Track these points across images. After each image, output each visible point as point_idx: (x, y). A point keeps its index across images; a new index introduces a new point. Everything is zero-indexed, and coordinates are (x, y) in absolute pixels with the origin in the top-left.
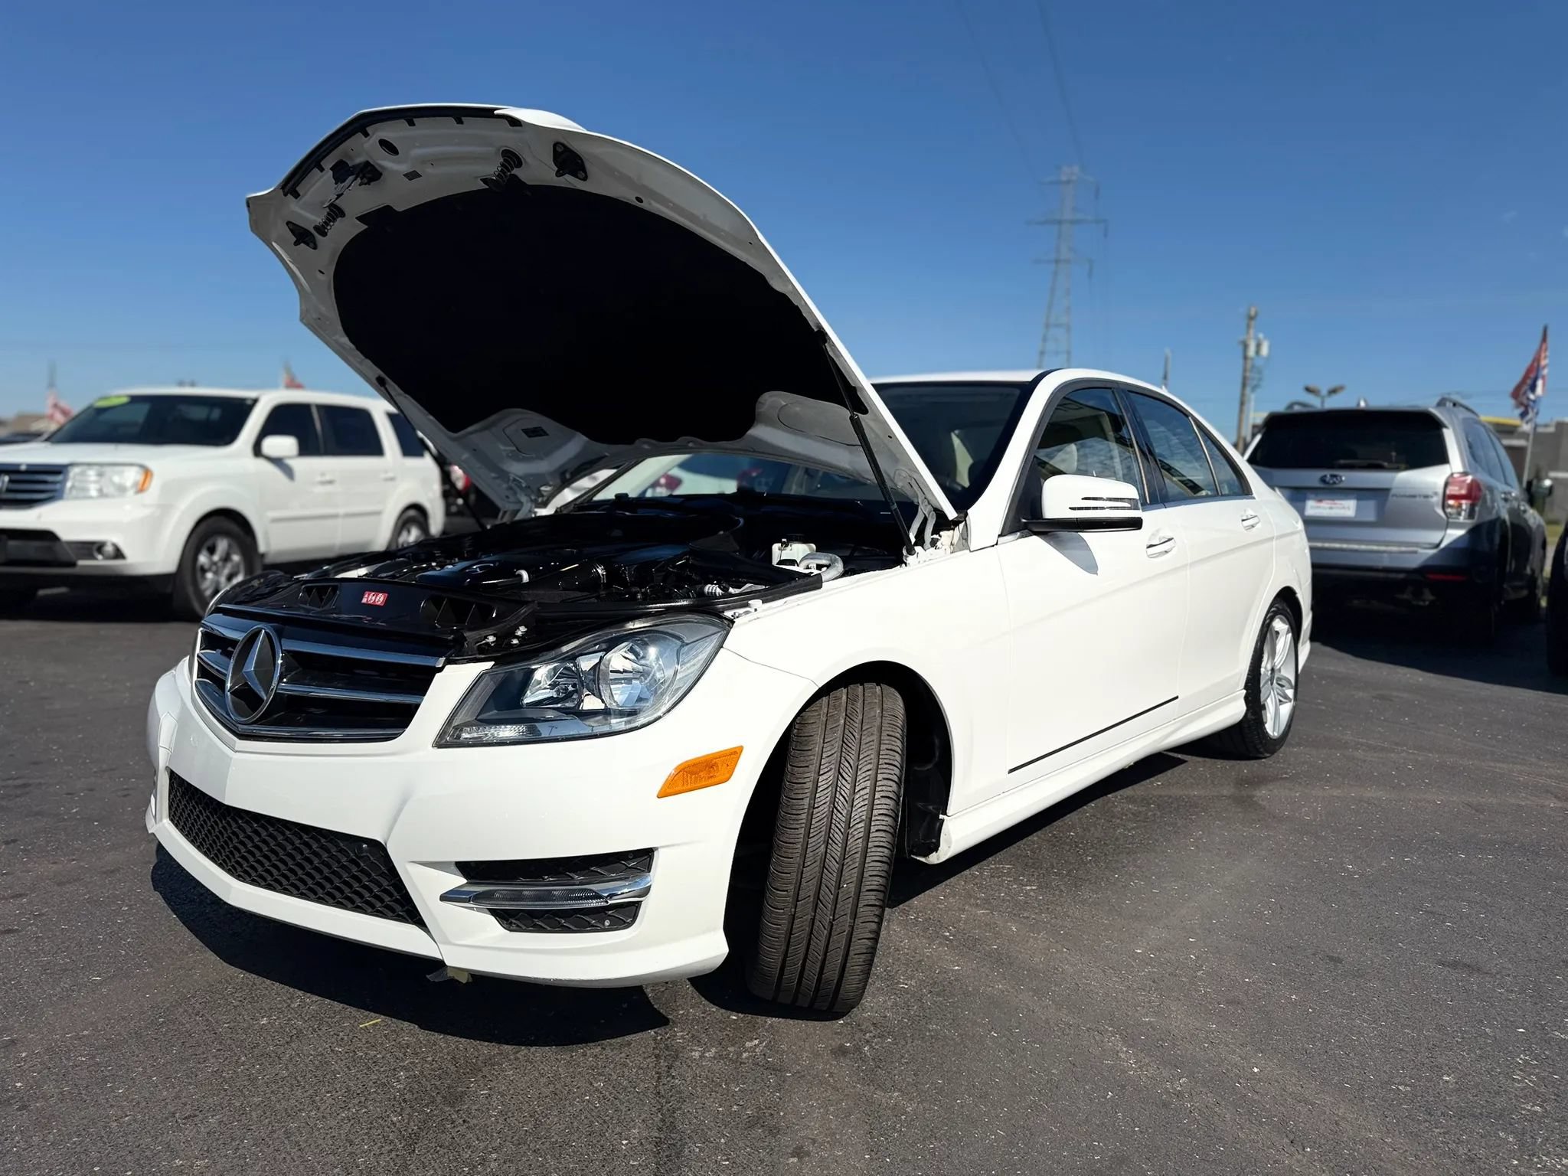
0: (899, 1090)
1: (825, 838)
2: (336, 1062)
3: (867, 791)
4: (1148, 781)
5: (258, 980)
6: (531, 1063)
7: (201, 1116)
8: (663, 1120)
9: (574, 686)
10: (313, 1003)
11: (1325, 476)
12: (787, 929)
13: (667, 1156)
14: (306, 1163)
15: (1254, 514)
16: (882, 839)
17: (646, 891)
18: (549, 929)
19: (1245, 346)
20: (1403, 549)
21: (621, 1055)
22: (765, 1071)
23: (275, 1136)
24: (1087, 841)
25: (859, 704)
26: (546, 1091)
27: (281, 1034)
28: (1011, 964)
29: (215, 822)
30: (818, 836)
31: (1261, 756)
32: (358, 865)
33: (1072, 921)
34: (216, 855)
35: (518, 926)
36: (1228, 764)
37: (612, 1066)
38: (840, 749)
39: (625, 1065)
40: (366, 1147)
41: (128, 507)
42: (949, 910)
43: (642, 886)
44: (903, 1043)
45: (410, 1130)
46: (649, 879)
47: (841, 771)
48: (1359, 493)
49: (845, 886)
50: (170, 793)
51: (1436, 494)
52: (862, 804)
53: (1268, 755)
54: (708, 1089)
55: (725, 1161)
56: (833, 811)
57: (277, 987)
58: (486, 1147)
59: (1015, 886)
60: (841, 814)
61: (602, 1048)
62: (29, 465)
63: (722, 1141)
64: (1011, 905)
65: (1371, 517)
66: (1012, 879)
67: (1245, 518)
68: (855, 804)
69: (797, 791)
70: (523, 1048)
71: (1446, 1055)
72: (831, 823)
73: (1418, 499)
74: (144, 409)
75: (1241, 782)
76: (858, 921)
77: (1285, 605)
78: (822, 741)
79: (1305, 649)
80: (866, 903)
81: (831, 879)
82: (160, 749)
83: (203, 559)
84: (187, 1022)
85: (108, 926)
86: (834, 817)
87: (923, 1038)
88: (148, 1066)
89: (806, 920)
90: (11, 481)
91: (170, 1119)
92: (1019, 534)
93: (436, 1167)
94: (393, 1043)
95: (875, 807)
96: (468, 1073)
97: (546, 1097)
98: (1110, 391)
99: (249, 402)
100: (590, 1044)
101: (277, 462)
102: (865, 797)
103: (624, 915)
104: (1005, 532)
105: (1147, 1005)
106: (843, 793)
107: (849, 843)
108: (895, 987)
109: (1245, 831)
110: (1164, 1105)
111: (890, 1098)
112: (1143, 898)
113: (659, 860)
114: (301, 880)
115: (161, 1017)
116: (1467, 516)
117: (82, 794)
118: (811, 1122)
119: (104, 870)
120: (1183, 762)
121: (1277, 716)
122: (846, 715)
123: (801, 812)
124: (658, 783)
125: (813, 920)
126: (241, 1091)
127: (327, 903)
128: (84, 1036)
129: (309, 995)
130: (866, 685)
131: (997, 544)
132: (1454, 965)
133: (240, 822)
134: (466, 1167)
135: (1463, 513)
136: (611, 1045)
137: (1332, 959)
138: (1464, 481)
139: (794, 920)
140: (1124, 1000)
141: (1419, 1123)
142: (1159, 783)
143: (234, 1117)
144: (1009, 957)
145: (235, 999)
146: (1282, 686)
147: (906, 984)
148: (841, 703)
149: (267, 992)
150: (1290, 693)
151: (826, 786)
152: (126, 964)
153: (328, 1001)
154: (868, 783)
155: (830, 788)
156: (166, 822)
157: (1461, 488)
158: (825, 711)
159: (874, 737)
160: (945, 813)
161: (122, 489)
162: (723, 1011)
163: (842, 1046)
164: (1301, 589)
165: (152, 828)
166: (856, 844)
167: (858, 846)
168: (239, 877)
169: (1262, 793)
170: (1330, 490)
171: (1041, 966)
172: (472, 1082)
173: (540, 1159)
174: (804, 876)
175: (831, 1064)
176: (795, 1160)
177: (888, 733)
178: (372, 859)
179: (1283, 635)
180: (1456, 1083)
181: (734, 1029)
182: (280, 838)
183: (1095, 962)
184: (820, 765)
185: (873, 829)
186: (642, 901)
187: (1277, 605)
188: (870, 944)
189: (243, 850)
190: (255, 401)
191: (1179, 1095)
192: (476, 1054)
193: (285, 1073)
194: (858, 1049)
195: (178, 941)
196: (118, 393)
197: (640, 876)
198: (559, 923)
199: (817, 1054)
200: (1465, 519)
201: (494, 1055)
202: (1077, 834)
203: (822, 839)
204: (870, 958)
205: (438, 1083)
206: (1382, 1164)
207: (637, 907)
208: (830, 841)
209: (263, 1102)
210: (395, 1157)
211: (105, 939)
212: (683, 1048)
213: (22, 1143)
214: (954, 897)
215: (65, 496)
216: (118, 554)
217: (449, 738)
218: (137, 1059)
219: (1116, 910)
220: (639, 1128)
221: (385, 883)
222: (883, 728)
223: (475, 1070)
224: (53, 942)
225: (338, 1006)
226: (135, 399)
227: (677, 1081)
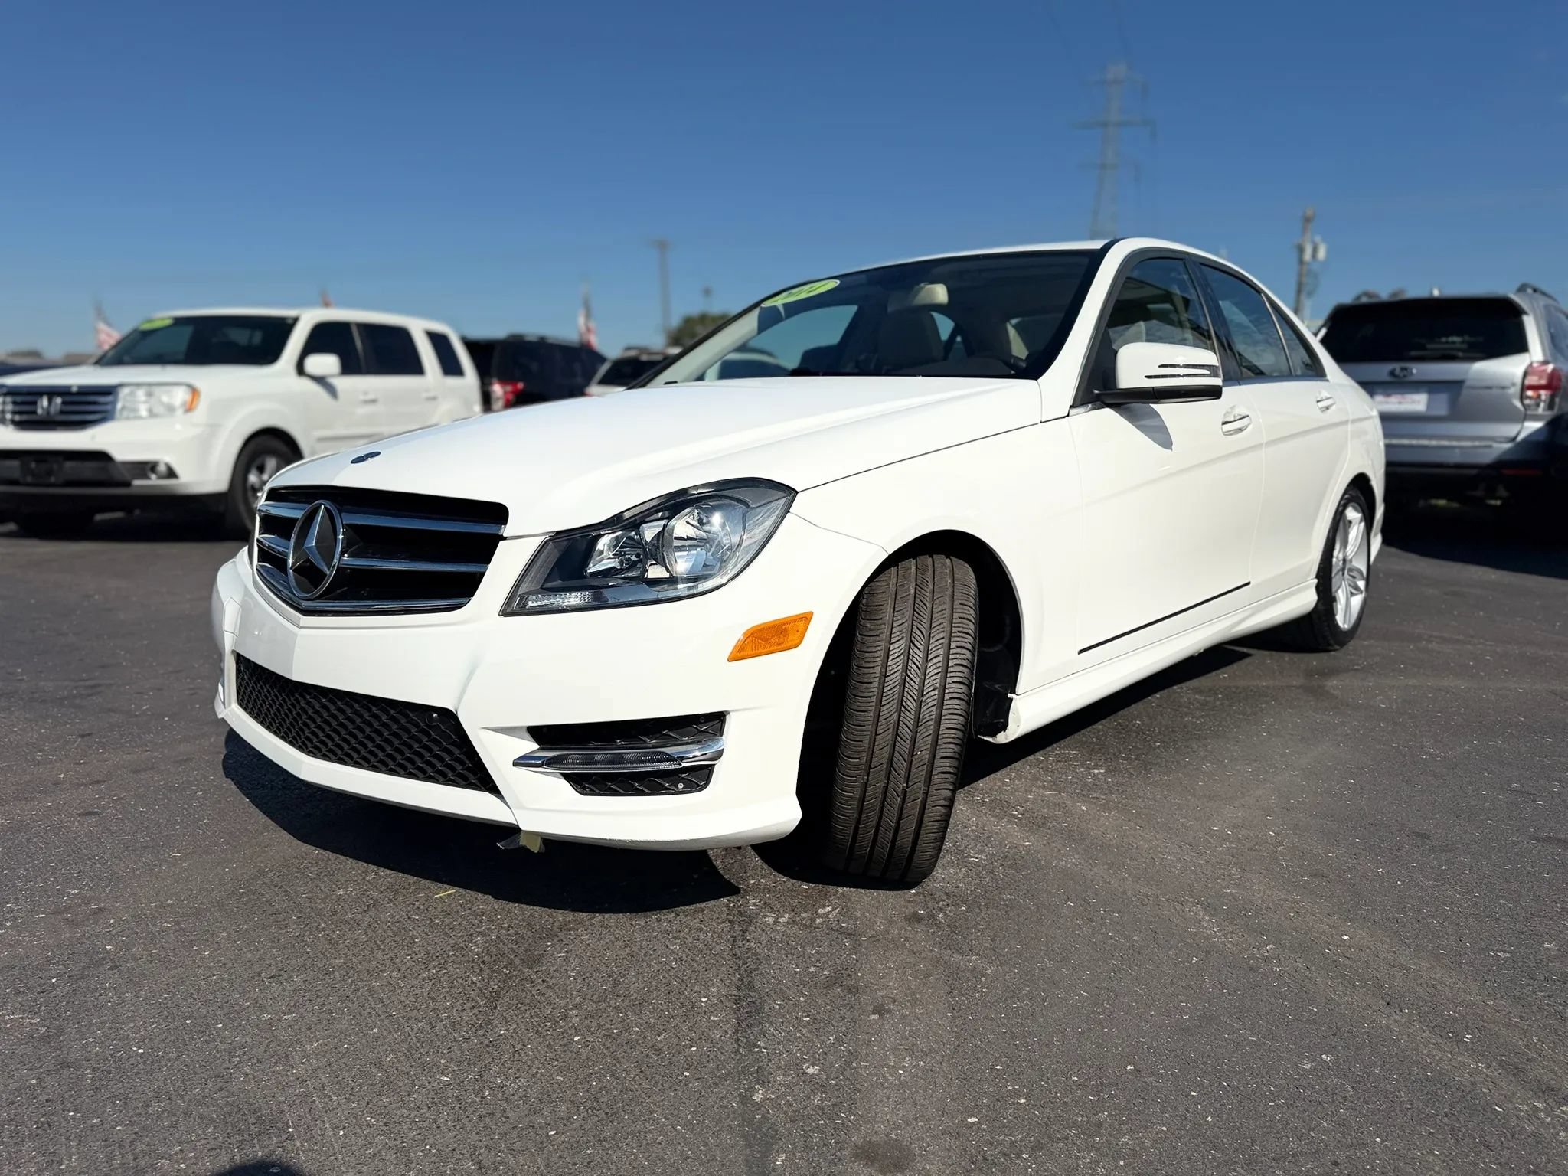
0: (977, 954)
1: (897, 706)
2: (414, 929)
3: (940, 658)
4: (1214, 673)
5: (333, 856)
6: (607, 928)
7: (286, 976)
8: (741, 980)
9: (638, 556)
10: (387, 876)
11: (1394, 370)
12: (860, 798)
13: (747, 1013)
14: (390, 1018)
15: (1329, 396)
16: (956, 707)
17: (719, 755)
18: (623, 792)
19: (1301, 250)
20: (1477, 443)
21: (695, 921)
22: (839, 936)
23: (359, 994)
24: (1154, 728)
25: (930, 574)
26: (623, 953)
27: (358, 904)
28: (1084, 840)
29: (284, 700)
30: (891, 704)
31: (1330, 648)
32: (428, 735)
33: (1143, 801)
34: (285, 733)
35: (591, 790)
36: (1297, 657)
37: (687, 930)
38: (911, 618)
39: (700, 930)
40: (448, 1004)
41: (178, 427)
42: (1015, 791)
43: (716, 749)
44: (978, 911)
45: (490, 989)
46: (721, 743)
47: (913, 639)
48: (1431, 386)
49: (919, 753)
50: (237, 678)
51: (1514, 384)
52: (936, 671)
53: (1338, 647)
54: (783, 952)
55: (806, 1017)
56: (905, 679)
57: (351, 862)
58: (567, 1005)
59: (1082, 770)
60: (914, 682)
61: (676, 914)
62: (80, 387)
63: (802, 999)
64: (1079, 787)
65: (1442, 410)
66: (1079, 763)
67: (1319, 399)
68: (928, 672)
69: (867, 660)
70: (597, 915)
71: (1546, 924)
72: (904, 691)
73: (1494, 391)
74: (188, 331)
75: (1310, 674)
76: (933, 788)
77: (1358, 492)
78: (892, 610)
79: (1377, 542)
80: (940, 770)
81: (904, 747)
82: (226, 633)
83: (253, 478)
84: (267, 893)
85: (185, 808)
86: (907, 685)
87: (997, 906)
88: (232, 932)
89: (879, 787)
90: (63, 403)
91: (256, 979)
92: (1090, 406)
93: (518, 1021)
94: (469, 911)
95: (949, 675)
96: (544, 937)
97: (623, 959)
98: (1180, 262)
99: (290, 322)
100: (664, 911)
101: (320, 380)
102: (938, 665)
103: (698, 778)
104: (1078, 403)
105: (1227, 878)
106: (915, 661)
107: (922, 710)
108: (965, 860)
109: (1318, 718)
110: (1252, 969)
111: (969, 961)
112: (1216, 780)
113: (731, 724)
114: (371, 752)
115: (241, 888)
116: (1547, 408)
117: (151, 693)
118: (890, 982)
119: (177, 759)
120: (1248, 655)
121: (1348, 607)
122: (916, 585)
123: (872, 680)
124: (729, 648)
125: (886, 787)
126: (323, 954)
127: (398, 774)
128: (169, 905)
129: (382, 869)
130: (935, 556)
131: (1068, 415)
132: (1548, 840)
133: (308, 697)
134: (548, 1022)
135: (1542, 405)
136: (684, 911)
137: (1419, 835)
138: (1544, 371)
139: (866, 786)
140: (1203, 873)
141: (1523, 987)
142: (1226, 675)
143: (318, 977)
144: (1081, 834)
145: (311, 873)
146: (1354, 577)
147: (977, 858)
148: (910, 573)
149: (342, 866)
150: (1361, 584)
151: (897, 655)
152: (204, 841)
153: (401, 875)
154: (941, 652)
155: (902, 657)
156: (235, 707)
157: (1540, 378)
158: (895, 582)
159: (947, 606)
160: (1014, 692)
161: (171, 409)
162: (794, 881)
163: (915, 914)
164: (1375, 477)
165: (222, 712)
166: (929, 711)
167: (932, 713)
168: (310, 753)
169: (1332, 684)
170: (1400, 384)
171: (1114, 841)
172: (549, 946)
173: (621, 1015)
174: (876, 744)
175: (906, 930)
176: (876, 1017)
177: (960, 601)
178: (443, 728)
179: (1355, 524)
180: (1559, 950)
181: (806, 897)
182: (349, 711)
183: (1170, 838)
184: (891, 634)
185: (947, 697)
186: (714, 765)
187: (1350, 492)
188: (944, 811)
189: (312, 726)
190: (296, 320)
191: (1266, 960)
192: (551, 920)
193: (364, 938)
194: (933, 916)
195: (252, 822)
196: (163, 316)
197: (712, 740)
198: (633, 786)
199: (891, 922)
200: (1544, 410)
201: (569, 921)
202: (1143, 722)
203: (894, 706)
204: (943, 826)
205: (515, 947)
206: (1486, 1024)
207: (710, 770)
208: (903, 709)
209: (345, 963)
210: (477, 1013)
211: (182, 820)
212: (756, 914)
213: (115, 999)
214: (1019, 780)
215: (117, 414)
216: (171, 473)
217: (515, 606)
218: (221, 925)
219: (1189, 791)
220: (718, 986)
221: (457, 752)
222: (955, 597)
223: (551, 935)
224: (132, 822)
225: (412, 879)
226: (179, 322)
227: (752, 944)
